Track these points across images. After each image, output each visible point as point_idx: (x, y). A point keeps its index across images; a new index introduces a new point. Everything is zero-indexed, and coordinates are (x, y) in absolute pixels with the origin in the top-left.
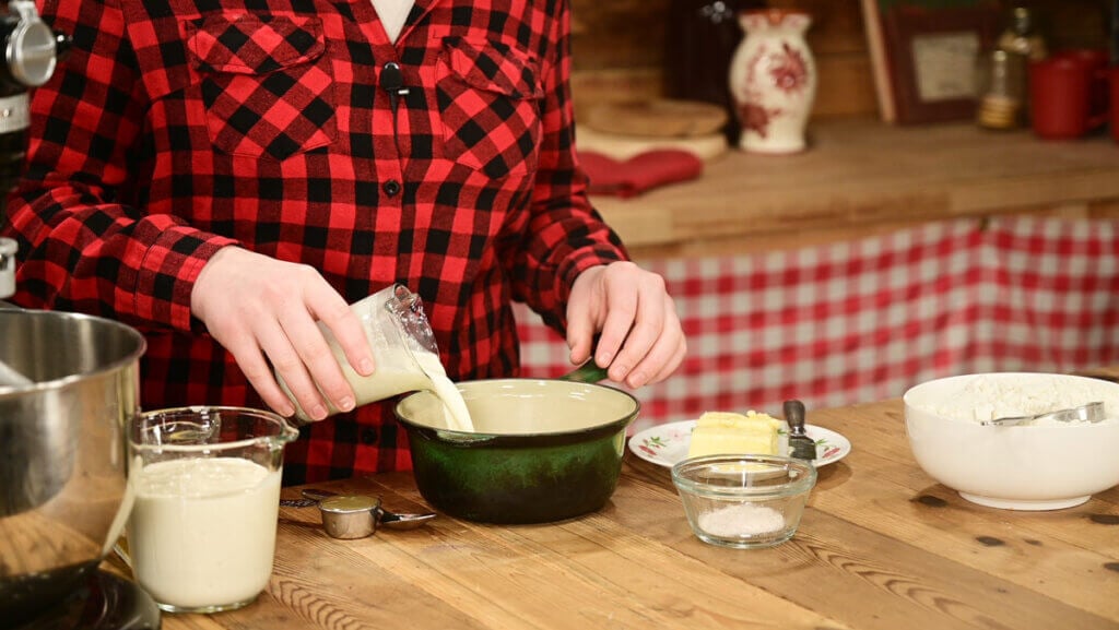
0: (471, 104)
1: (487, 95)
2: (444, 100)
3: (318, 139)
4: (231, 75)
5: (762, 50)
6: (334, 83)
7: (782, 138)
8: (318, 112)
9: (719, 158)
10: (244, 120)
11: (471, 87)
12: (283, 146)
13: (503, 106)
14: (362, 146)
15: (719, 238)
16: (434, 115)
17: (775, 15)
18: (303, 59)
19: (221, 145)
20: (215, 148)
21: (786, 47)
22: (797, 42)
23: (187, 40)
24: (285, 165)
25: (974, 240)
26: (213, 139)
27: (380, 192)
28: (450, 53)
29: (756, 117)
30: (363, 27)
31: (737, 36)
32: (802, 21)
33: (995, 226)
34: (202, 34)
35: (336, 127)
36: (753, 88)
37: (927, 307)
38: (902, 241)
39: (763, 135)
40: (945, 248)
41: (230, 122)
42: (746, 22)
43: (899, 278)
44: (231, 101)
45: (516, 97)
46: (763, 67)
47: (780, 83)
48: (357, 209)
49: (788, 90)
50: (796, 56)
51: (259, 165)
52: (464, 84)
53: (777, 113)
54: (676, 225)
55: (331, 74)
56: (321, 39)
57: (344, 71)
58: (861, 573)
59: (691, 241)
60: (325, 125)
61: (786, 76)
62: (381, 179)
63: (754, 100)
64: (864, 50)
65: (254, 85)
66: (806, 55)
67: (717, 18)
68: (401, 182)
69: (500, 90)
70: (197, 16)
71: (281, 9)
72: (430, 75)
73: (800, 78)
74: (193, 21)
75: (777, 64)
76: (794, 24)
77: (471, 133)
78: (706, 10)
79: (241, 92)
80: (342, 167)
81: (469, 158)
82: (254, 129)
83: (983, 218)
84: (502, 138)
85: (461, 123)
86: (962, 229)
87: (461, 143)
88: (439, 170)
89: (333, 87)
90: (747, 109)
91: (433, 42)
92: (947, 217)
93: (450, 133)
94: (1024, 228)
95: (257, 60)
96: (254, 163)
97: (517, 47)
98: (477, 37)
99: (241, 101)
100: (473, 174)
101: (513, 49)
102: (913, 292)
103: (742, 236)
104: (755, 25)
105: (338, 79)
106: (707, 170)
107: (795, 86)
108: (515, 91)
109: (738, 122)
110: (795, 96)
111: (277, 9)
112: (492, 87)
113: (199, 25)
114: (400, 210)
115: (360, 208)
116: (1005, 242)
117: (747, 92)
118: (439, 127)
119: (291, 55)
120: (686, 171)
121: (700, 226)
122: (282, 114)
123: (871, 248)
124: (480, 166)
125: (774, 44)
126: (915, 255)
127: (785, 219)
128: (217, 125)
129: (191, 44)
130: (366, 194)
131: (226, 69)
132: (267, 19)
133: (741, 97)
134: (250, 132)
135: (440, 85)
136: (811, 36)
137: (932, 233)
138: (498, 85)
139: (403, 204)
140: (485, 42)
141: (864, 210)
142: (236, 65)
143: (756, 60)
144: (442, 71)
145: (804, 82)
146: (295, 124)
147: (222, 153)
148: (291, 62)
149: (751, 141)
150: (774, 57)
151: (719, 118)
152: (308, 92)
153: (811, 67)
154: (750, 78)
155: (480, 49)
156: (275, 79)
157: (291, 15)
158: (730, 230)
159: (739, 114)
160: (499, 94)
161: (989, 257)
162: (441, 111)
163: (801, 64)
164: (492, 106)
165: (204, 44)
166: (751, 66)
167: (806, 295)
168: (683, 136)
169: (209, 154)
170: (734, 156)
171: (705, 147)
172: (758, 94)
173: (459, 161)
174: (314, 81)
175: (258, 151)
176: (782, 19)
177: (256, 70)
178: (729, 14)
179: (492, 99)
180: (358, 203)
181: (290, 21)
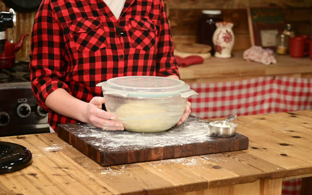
1: (141, 31)
5: (221, 32)
7: (225, 54)
9: (209, 59)
11: (137, 29)
15: (206, 78)
17: (225, 23)
18: (97, 27)
21: (227, 31)
22: (230, 30)
25: (271, 82)
28: (131, 22)
29: (219, 49)
31: (215, 28)
32: (231, 25)
33: (277, 78)
36: (218, 41)
37: (259, 98)
38: (253, 81)
39: (220, 53)
40: (264, 83)
42: (217, 24)
43: (252, 90)
44: (81, 39)
45: (149, 31)
46: (221, 36)
47: (225, 40)
48: (114, 63)
49: (227, 42)
50: (230, 34)
52: (135, 29)
53: (224, 48)
54: (195, 74)
55: (104, 30)
56: (101, 22)
59: (199, 79)
61: (227, 39)
62: (119, 55)
63: (218, 44)
64: (248, 33)
66: (232, 33)
67: (210, 23)
68: (124, 55)
70: (71, 21)
71: (91, 16)
73: (230, 39)
74: (70, 23)
75: (224, 35)
76: (229, 26)
78: (208, 21)
82: (87, 45)
83: (274, 76)
85: (136, 39)
86: (269, 79)
87: (136, 43)
89: (105, 33)
90: (217, 46)
91: (127, 20)
92: (265, 76)
93: (133, 41)
94: (284, 79)
95: (87, 29)
96: (88, 53)
97: (149, 19)
102: (255, 94)
103: (212, 78)
104: (220, 25)
105: (106, 31)
106: (205, 61)
107: (229, 41)
108: (149, 29)
109: (214, 50)
110: (228, 44)
111: (89, 16)
112: (143, 29)
116: (280, 83)
117: (217, 42)
119: (94, 26)
120: (200, 61)
121: (201, 75)
123: (245, 82)
124: (142, 48)
125: (224, 30)
126: (256, 85)
127: (223, 74)
129: (70, 28)
133: (215, 44)
135: (130, 30)
136: (234, 29)
137: (261, 79)
139: (124, 61)
140: (140, 19)
141: (243, 73)
143: (219, 34)
145: (231, 40)
146: (97, 43)
147: (80, 53)
148: (95, 28)
149: (217, 55)
150: (224, 34)
151: (210, 48)
152: (99, 35)
153: (233, 36)
154: (218, 39)
155: (139, 21)
157: (93, 17)
158: (209, 76)
159: (215, 48)
160: (145, 30)
161: (275, 86)
162: (130, 36)
163: (231, 36)
165: (73, 27)
166: (218, 36)
167: (228, 93)
168: (200, 53)
170: (213, 58)
171: (205, 56)
172: (219, 43)
173: (137, 48)
177: (86, 31)
178: (213, 22)
179: (143, 32)
181: (93, 19)
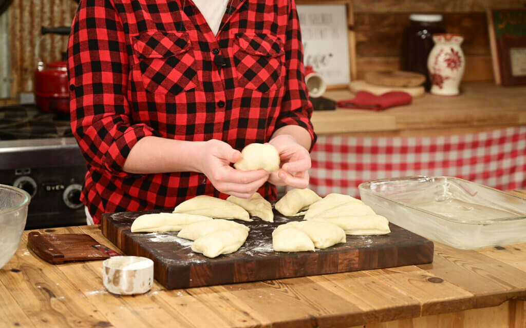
0: (249, 62)
1: (255, 57)
2: (237, 61)
3: (191, 85)
4: (153, 59)
5: (442, 51)
6: (195, 60)
7: (449, 89)
8: (190, 73)
9: (422, 96)
10: (159, 78)
11: (248, 54)
12: (176, 89)
13: (263, 61)
14: (208, 87)
15: (416, 129)
16: (233, 69)
17: (448, 36)
18: (183, 51)
19: (149, 89)
20: (147, 91)
21: (452, 50)
22: (457, 48)
23: (133, 45)
24: (177, 97)
26: (146, 87)
27: (216, 106)
28: (238, 40)
29: (438, 80)
30: (205, 35)
32: (460, 39)
34: (140, 43)
35: (198, 80)
36: (437, 67)
37: (506, 164)
38: (496, 134)
39: (441, 88)
40: (515, 138)
41: (153, 79)
42: (436, 38)
43: (494, 150)
44: (153, 70)
45: (269, 57)
46: (442, 58)
47: (449, 65)
48: (207, 115)
49: (452, 68)
50: (457, 54)
51: (166, 98)
52: (245, 53)
53: (447, 78)
54: (398, 123)
55: (194, 57)
56: (189, 42)
57: (199, 55)
58: (445, 257)
59: (404, 130)
60: (193, 79)
61: (452, 63)
62: (217, 100)
63: (438, 72)
64: (488, 53)
65: (162, 63)
66: (461, 54)
67: (424, 37)
68: (225, 101)
69: (261, 54)
70: (137, 34)
71: (171, 30)
72: (231, 52)
73: (458, 64)
74: (135, 37)
75: (448, 57)
76: (456, 40)
77: (250, 75)
78: (419, 33)
79: (157, 66)
80: (200, 97)
81: (250, 85)
82: (163, 82)
84: (264, 75)
85: (245, 71)
86: (523, 130)
87: (245, 79)
88: (238, 93)
89: (195, 62)
90: (435, 76)
91: (231, 36)
92: (517, 125)
93: (240, 75)
95: (164, 52)
96: (164, 96)
97: (271, 34)
98: (250, 33)
99: (157, 70)
100: (254, 92)
101: (269, 35)
102: (501, 157)
103: (426, 129)
104: (440, 40)
105: (197, 59)
106: (414, 101)
107: (455, 67)
108: (268, 54)
109: (431, 81)
110: (455, 71)
111: (169, 30)
112: (257, 53)
113: (138, 38)
114: (224, 113)
115: (208, 114)
117: (435, 69)
118: (236, 74)
119: (178, 49)
120: (406, 101)
121: (408, 124)
122: (175, 75)
123: (483, 137)
124: (256, 88)
125: (447, 49)
126: (502, 141)
127: (445, 122)
128: (147, 81)
129: (135, 47)
130: (210, 107)
131: (151, 56)
132: (166, 34)
133: (432, 71)
134: (162, 84)
135: (236, 55)
136: (463, 46)
137: (510, 132)
138: (260, 52)
139: (226, 111)
140: (254, 34)
141: (479, 121)
142: (154, 54)
143: (439, 55)
144: (236, 48)
145: (460, 65)
146: (181, 79)
147: (150, 93)
148: (178, 52)
149: (435, 90)
150: (447, 54)
151: (422, 79)
152: (185, 65)
153: (463, 59)
154: (436, 63)
155: (252, 38)
156: (171, 60)
157: (175, 32)
158: (422, 126)
159: (431, 78)
160: (261, 55)
162: (236, 66)
163: (459, 58)
164: (258, 61)
165: (141, 46)
166: (437, 58)
167: (453, 155)
168: (405, 87)
169: (144, 93)
170: (428, 96)
171: (415, 91)
172: (439, 70)
173: (246, 87)
174: (187, 60)
175: (165, 91)
176: (451, 38)
177: (163, 56)
178: (429, 35)
179: (258, 58)
180: (207, 112)
181: (175, 35)
